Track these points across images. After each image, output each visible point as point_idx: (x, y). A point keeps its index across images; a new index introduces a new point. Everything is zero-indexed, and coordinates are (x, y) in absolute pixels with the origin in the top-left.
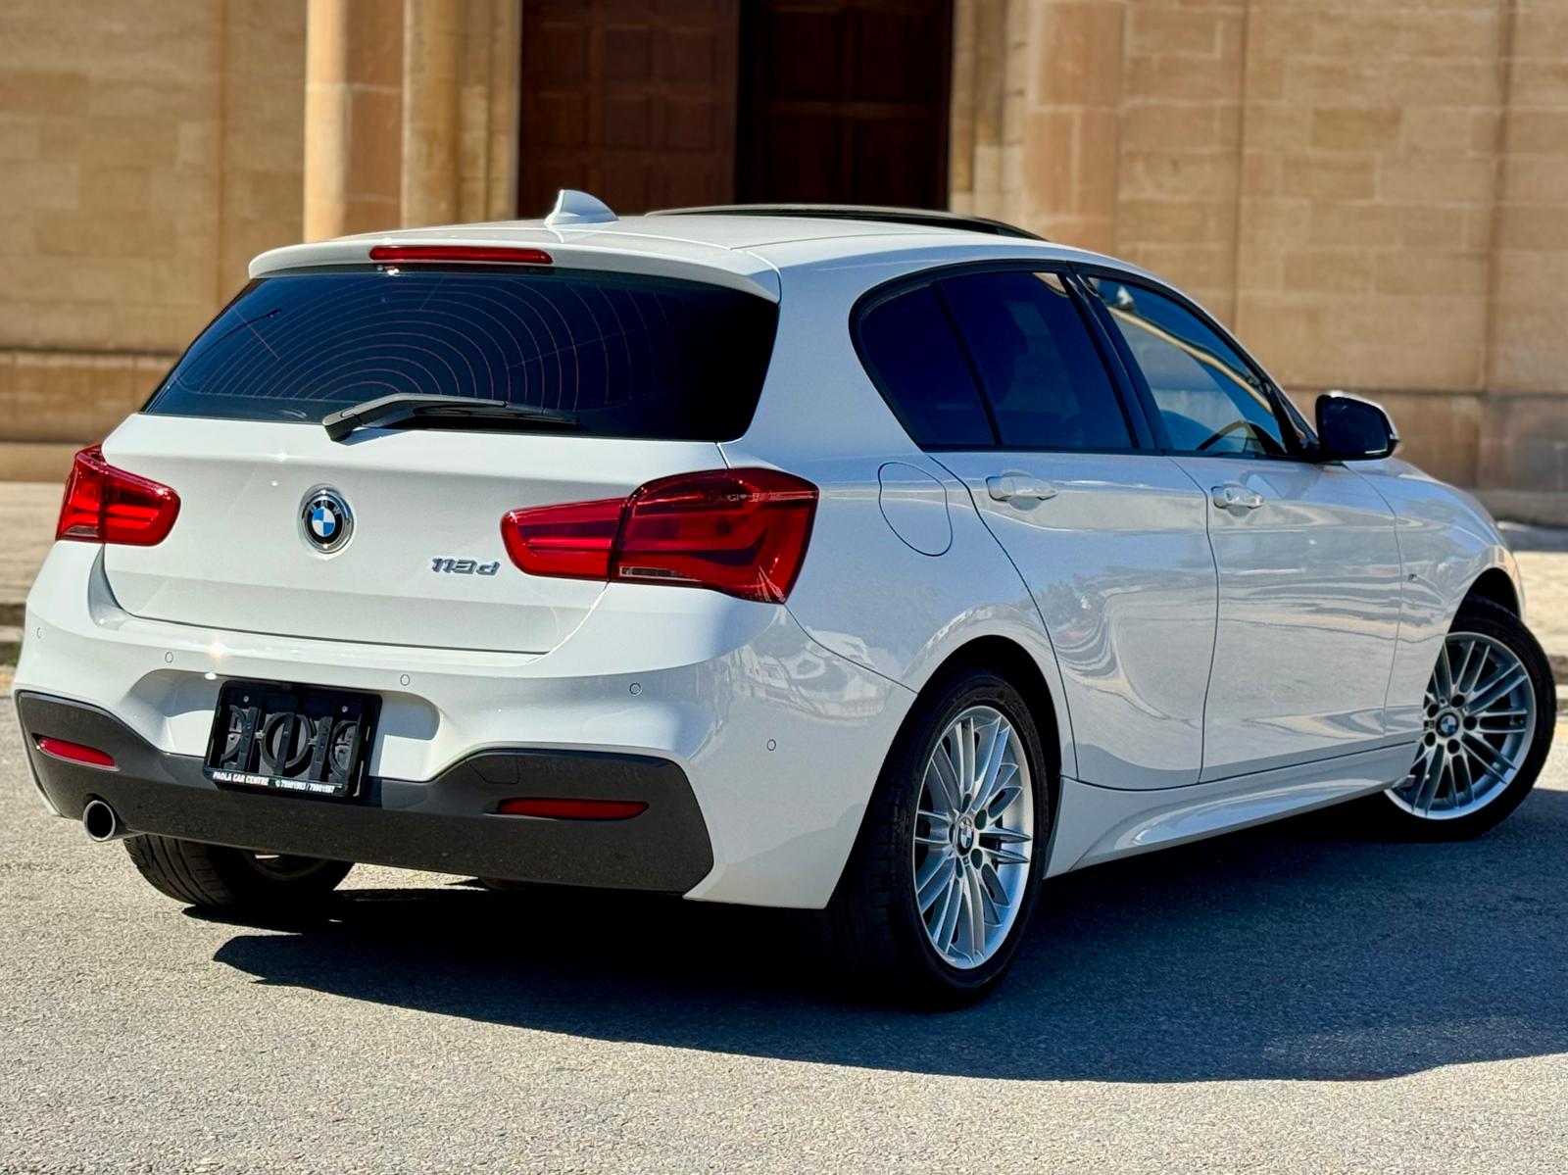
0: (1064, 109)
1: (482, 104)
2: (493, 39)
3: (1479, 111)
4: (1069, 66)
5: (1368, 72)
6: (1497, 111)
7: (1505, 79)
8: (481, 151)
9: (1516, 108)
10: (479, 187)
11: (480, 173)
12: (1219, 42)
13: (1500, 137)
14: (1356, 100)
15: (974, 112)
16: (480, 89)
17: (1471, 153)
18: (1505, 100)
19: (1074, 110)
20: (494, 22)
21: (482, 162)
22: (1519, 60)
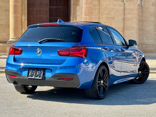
0: (87, 17)
1: (24, 17)
2: (25, 10)
3: (122, 17)
4: (87, 12)
5: (111, 13)
6: (124, 17)
7: (124, 14)
8: (24, 22)
9: (125, 17)
10: (24, 25)
11: (24, 24)
12: (97, 10)
13: (124, 19)
14: (110, 16)
15: (73, 17)
16: (24, 15)
17: (121, 21)
18: (124, 16)
19: (88, 17)
20: (25, 9)
21: (24, 23)
22: (126, 12)
